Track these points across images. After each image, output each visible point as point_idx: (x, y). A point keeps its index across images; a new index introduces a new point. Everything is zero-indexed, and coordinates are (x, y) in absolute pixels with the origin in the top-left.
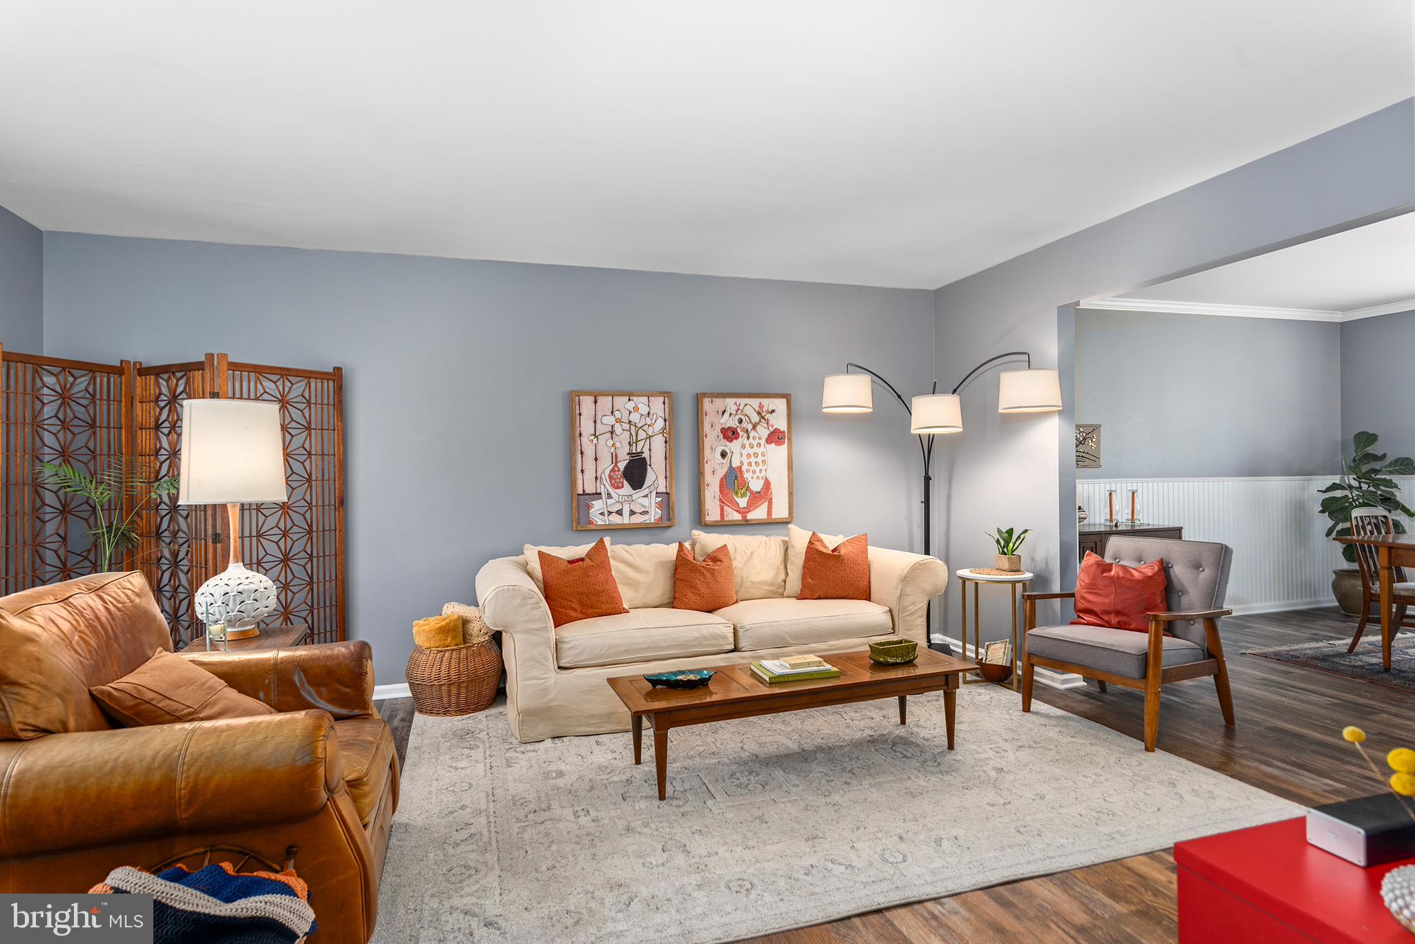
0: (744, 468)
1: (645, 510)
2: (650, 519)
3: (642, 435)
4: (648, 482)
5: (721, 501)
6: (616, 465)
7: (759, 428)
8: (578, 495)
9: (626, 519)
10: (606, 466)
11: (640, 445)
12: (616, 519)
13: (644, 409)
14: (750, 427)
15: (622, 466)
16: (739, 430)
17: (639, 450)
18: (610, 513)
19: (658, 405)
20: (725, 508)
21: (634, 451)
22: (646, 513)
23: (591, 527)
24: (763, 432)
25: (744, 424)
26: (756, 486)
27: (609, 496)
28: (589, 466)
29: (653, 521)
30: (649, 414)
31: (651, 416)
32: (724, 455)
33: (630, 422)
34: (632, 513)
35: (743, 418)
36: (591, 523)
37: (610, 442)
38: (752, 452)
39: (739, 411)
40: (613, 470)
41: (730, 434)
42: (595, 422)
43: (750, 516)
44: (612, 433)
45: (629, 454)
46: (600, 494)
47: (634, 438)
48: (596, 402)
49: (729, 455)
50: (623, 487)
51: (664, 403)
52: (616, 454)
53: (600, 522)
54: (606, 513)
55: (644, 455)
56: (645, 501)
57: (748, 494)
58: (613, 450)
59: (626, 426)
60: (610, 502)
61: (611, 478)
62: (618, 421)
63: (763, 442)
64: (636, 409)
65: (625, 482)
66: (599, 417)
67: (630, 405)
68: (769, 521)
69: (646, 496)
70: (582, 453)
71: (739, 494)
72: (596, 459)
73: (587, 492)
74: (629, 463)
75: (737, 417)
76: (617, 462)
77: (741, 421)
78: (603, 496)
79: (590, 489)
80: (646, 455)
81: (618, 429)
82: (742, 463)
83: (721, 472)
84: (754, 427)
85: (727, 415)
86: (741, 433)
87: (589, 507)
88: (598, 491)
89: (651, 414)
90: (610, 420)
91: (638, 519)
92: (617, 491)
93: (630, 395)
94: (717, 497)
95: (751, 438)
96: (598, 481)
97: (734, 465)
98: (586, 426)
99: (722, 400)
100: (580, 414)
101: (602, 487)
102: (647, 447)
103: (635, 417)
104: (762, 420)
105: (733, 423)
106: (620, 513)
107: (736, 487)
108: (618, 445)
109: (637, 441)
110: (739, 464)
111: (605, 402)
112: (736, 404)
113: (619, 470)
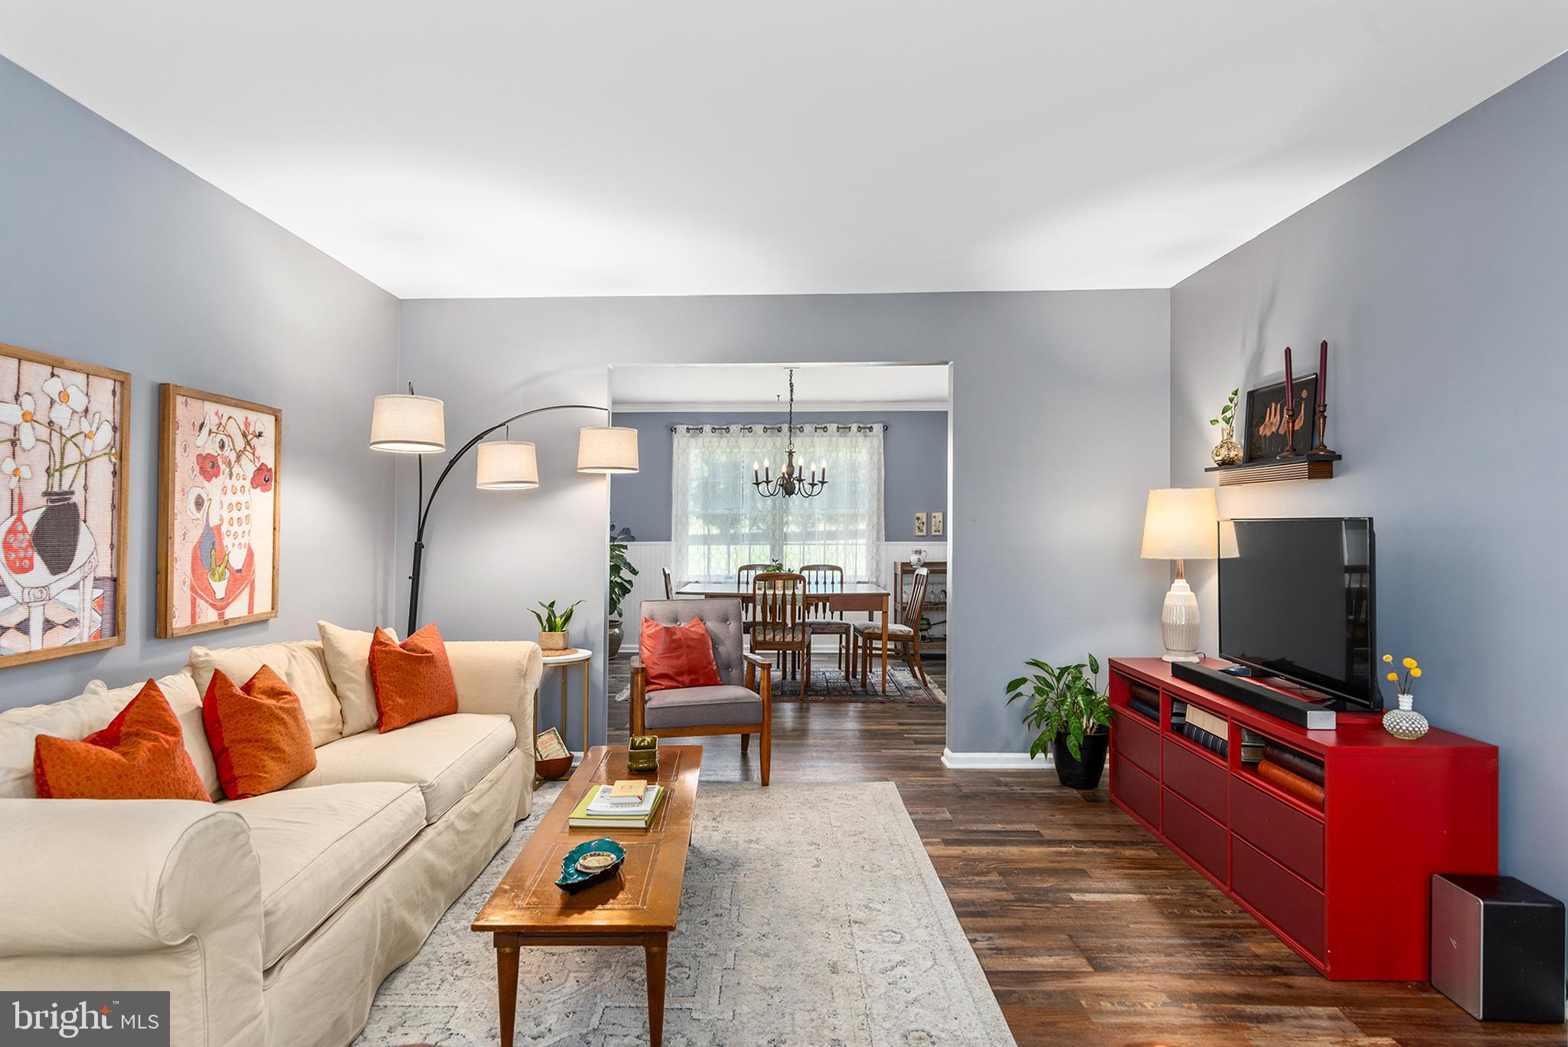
0: (224, 528)
1: (73, 616)
2: (83, 637)
3: (72, 454)
4: (79, 556)
5: (193, 589)
6: (20, 518)
7: (244, 459)
9: (36, 641)
11: (68, 475)
12: (16, 643)
13: (77, 400)
14: (233, 457)
15: (31, 520)
16: (220, 461)
17: (65, 487)
18: (4, 629)
19: (104, 388)
20: (199, 601)
21: (55, 489)
22: (74, 622)
24: (248, 468)
25: (227, 452)
26: (237, 560)
30: (86, 410)
31: (89, 416)
32: (199, 503)
33: (50, 422)
34: (48, 625)
35: (226, 439)
38: (234, 499)
39: (221, 428)
40: (12, 530)
41: (209, 467)
43: (231, 613)
44: (14, 443)
45: (45, 494)
47: (58, 459)
49: (206, 504)
50: (31, 566)
51: (114, 392)
52: (20, 493)
55: (74, 500)
56: (74, 597)
57: (228, 574)
58: (14, 482)
59: (43, 432)
60: (4, 602)
61: (8, 547)
62: (29, 417)
63: (247, 483)
64: (64, 396)
65: (37, 557)
67: (54, 387)
68: (252, 619)
69: (76, 586)
71: (217, 576)
74: (44, 514)
75: (220, 437)
76: (21, 512)
77: (222, 447)
80: (77, 498)
81: (27, 436)
82: (222, 520)
83: (195, 535)
84: (239, 457)
85: (205, 431)
86: (223, 467)
89: (91, 412)
91: (59, 638)
92: (21, 577)
93: (54, 363)
94: (188, 583)
95: (234, 477)
97: (214, 522)
99: (199, 403)
102: (80, 481)
103: (61, 414)
104: (248, 448)
105: (212, 449)
106: (23, 627)
107: (213, 563)
108: (25, 471)
109: (62, 468)
110: (218, 522)
112: (217, 413)
113: (25, 530)
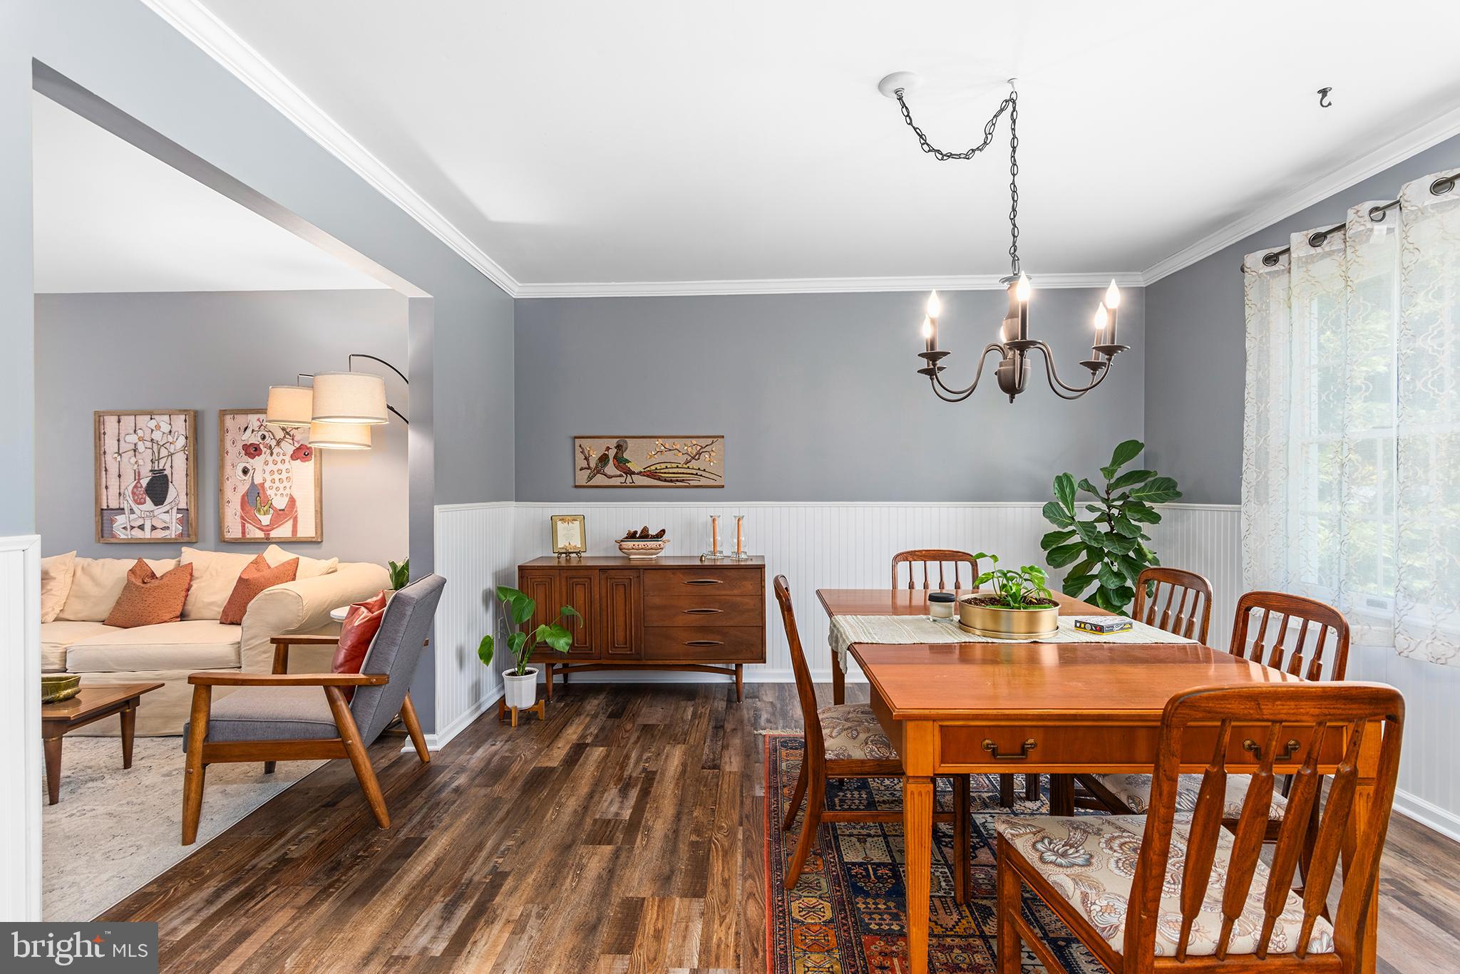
0: (267, 485)
1: (166, 525)
2: (170, 534)
3: (164, 452)
4: (170, 498)
5: (242, 518)
6: (139, 482)
7: (283, 444)
8: (102, 509)
9: (147, 534)
10: (129, 482)
11: (162, 462)
12: (137, 534)
13: (165, 428)
14: (273, 443)
15: (144, 482)
16: (261, 446)
17: (161, 468)
18: (132, 528)
19: (180, 423)
20: (247, 525)
21: (156, 468)
22: (167, 528)
23: (113, 540)
24: (288, 448)
25: (268, 441)
26: (280, 503)
27: (132, 511)
28: (113, 482)
29: (173, 537)
30: (170, 432)
31: (172, 433)
32: (245, 471)
33: (152, 440)
34: (154, 528)
35: (266, 434)
36: (114, 536)
37: (133, 460)
38: (275, 468)
39: (262, 427)
40: (135, 487)
41: (252, 451)
42: (119, 440)
43: (273, 534)
44: (135, 451)
45: (151, 471)
46: (123, 509)
47: (157, 454)
48: (119, 422)
49: (251, 472)
50: (145, 503)
51: (185, 421)
52: (139, 472)
53: (123, 536)
54: (129, 527)
55: (166, 472)
56: (166, 517)
57: (272, 511)
58: (136, 467)
59: (149, 444)
60: (132, 516)
61: (133, 493)
62: (141, 439)
63: (287, 458)
64: (158, 427)
65: (148, 499)
66: (122, 435)
67: (152, 424)
68: (294, 540)
69: (167, 512)
70: (106, 470)
71: (262, 512)
72: (119, 476)
73: (111, 507)
74: (151, 480)
75: (260, 433)
76: (139, 479)
77: (264, 437)
78: (127, 511)
79: (114, 505)
80: (168, 472)
81: (141, 447)
82: (265, 480)
83: (243, 489)
84: (278, 443)
85: (249, 431)
86: (264, 450)
87: (112, 521)
88: (122, 507)
89: (173, 432)
90: (133, 438)
91: (159, 534)
92: (140, 506)
93: (151, 414)
94: (238, 514)
95: (275, 454)
96: (122, 497)
97: (256, 482)
98: (110, 444)
99: (244, 416)
100: (104, 433)
101: (126, 502)
102: (168, 464)
103: (157, 436)
104: (287, 436)
105: (255, 439)
106: (141, 527)
107: (259, 505)
108: (141, 462)
109: (159, 459)
110: (261, 481)
111: (128, 421)
112: (258, 420)
113: (141, 487)
